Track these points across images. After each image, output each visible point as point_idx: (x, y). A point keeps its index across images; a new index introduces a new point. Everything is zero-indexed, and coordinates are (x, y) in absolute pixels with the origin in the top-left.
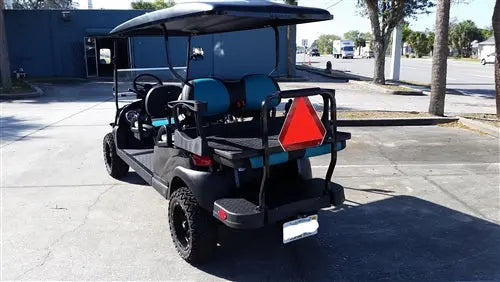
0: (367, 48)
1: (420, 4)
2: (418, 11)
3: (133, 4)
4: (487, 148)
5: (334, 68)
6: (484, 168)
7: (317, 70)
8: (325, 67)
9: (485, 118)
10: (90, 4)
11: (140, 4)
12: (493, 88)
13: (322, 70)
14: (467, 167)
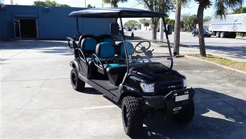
0: (149, 27)
1: (171, 8)
2: (170, 11)
3: (35, 2)
4: (194, 66)
5: (135, 35)
6: (191, 72)
7: (127, 36)
8: (131, 35)
9: (196, 55)
10: (12, 2)
11: (38, 2)
12: (198, 44)
13: (129, 37)
14: (185, 72)
